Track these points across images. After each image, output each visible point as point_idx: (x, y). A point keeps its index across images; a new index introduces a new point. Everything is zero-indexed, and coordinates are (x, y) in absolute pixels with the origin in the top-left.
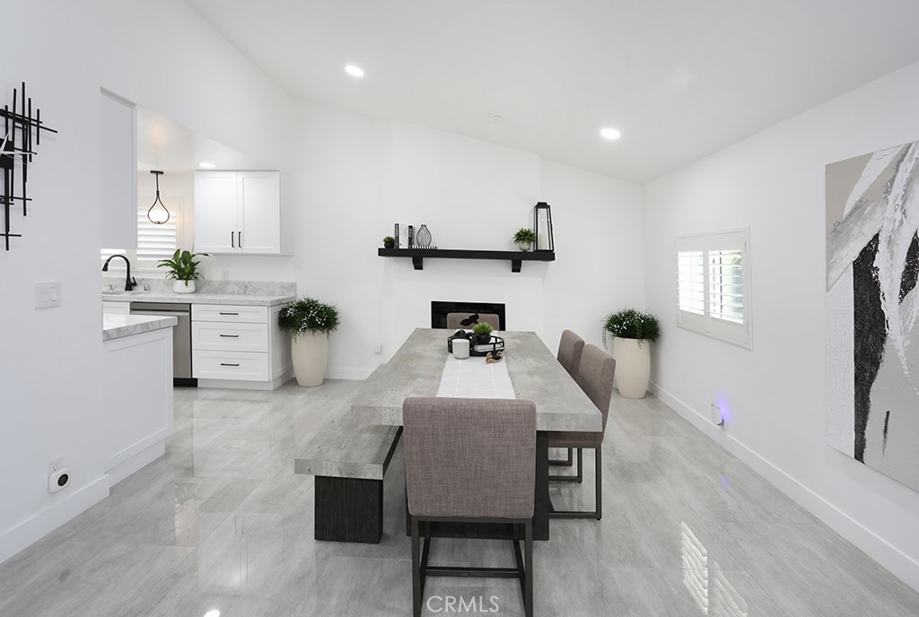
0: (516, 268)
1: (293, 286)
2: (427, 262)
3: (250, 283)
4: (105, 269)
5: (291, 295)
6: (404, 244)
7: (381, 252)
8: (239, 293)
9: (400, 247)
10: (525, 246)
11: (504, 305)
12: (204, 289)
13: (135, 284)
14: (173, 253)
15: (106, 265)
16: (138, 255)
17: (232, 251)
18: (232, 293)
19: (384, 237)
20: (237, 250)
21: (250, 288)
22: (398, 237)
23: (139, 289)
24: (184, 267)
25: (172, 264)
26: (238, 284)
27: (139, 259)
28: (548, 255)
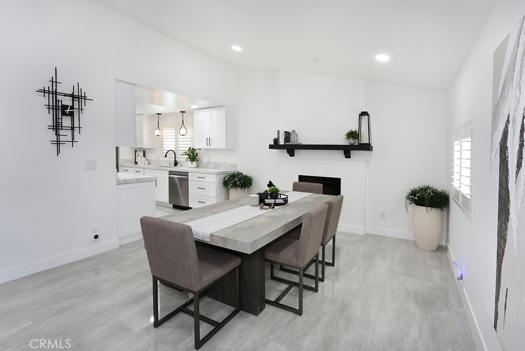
0: (348, 156)
1: (236, 165)
2: (297, 152)
3: (218, 163)
4: (166, 156)
5: (234, 169)
6: (282, 142)
7: (271, 147)
8: (214, 168)
9: (280, 144)
10: (352, 141)
11: (340, 179)
12: (200, 166)
13: (177, 163)
14: (188, 149)
15: (166, 155)
16: (179, 150)
17: (207, 147)
18: (211, 168)
19: (273, 139)
20: (209, 147)
21: (218, 166)
22: (279, 138)
23: (179, 165)
24: (193, 156)
25: (188, 155)
26: (213, 163)
27: (179, 152)
28: (367, 147)
